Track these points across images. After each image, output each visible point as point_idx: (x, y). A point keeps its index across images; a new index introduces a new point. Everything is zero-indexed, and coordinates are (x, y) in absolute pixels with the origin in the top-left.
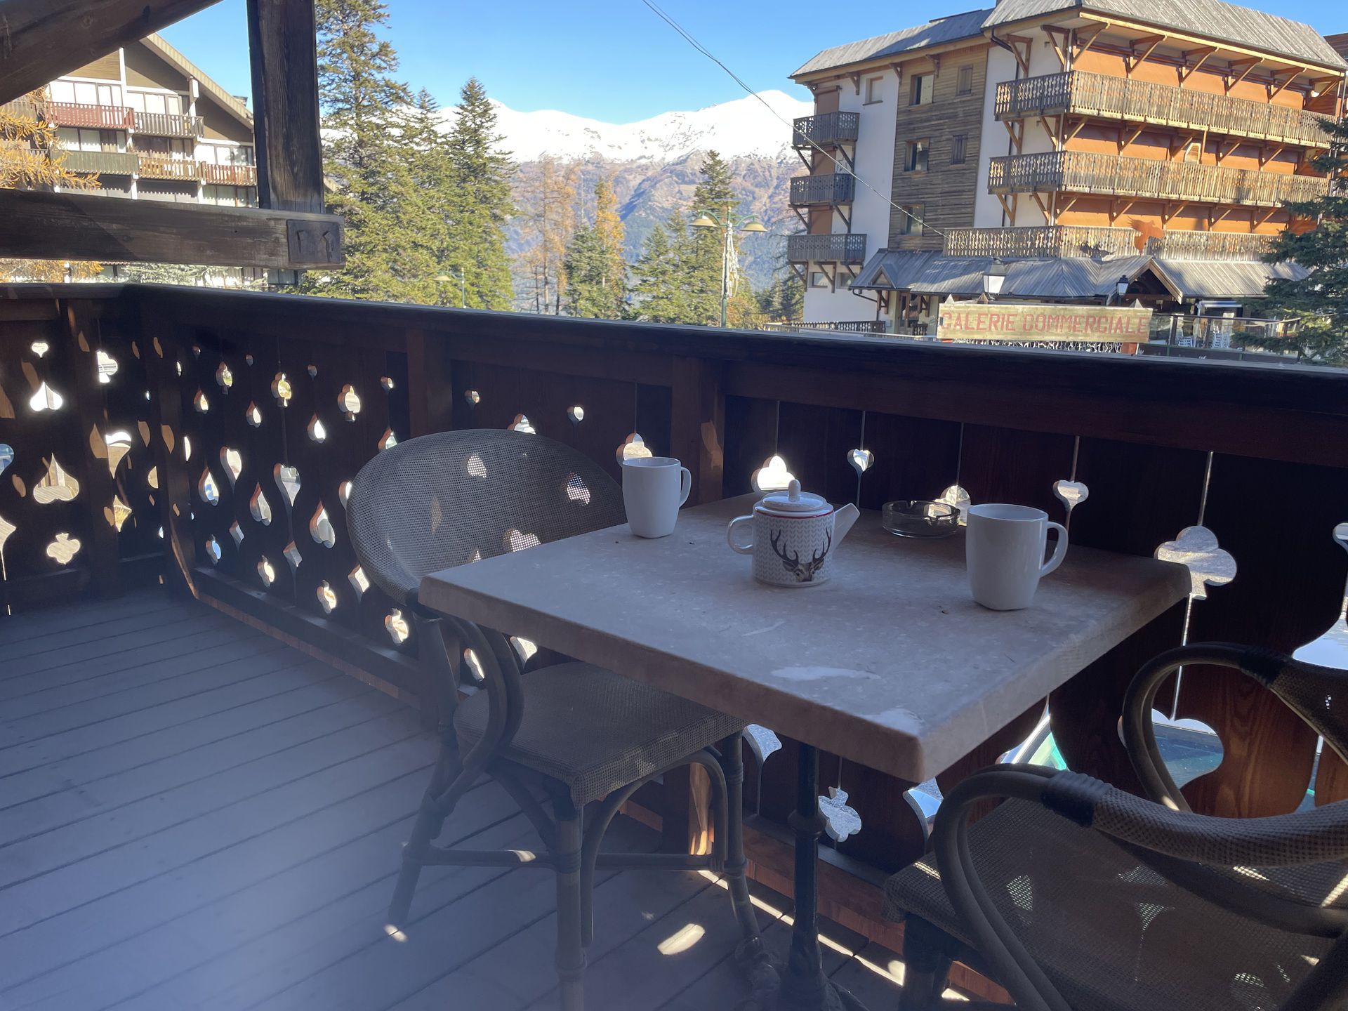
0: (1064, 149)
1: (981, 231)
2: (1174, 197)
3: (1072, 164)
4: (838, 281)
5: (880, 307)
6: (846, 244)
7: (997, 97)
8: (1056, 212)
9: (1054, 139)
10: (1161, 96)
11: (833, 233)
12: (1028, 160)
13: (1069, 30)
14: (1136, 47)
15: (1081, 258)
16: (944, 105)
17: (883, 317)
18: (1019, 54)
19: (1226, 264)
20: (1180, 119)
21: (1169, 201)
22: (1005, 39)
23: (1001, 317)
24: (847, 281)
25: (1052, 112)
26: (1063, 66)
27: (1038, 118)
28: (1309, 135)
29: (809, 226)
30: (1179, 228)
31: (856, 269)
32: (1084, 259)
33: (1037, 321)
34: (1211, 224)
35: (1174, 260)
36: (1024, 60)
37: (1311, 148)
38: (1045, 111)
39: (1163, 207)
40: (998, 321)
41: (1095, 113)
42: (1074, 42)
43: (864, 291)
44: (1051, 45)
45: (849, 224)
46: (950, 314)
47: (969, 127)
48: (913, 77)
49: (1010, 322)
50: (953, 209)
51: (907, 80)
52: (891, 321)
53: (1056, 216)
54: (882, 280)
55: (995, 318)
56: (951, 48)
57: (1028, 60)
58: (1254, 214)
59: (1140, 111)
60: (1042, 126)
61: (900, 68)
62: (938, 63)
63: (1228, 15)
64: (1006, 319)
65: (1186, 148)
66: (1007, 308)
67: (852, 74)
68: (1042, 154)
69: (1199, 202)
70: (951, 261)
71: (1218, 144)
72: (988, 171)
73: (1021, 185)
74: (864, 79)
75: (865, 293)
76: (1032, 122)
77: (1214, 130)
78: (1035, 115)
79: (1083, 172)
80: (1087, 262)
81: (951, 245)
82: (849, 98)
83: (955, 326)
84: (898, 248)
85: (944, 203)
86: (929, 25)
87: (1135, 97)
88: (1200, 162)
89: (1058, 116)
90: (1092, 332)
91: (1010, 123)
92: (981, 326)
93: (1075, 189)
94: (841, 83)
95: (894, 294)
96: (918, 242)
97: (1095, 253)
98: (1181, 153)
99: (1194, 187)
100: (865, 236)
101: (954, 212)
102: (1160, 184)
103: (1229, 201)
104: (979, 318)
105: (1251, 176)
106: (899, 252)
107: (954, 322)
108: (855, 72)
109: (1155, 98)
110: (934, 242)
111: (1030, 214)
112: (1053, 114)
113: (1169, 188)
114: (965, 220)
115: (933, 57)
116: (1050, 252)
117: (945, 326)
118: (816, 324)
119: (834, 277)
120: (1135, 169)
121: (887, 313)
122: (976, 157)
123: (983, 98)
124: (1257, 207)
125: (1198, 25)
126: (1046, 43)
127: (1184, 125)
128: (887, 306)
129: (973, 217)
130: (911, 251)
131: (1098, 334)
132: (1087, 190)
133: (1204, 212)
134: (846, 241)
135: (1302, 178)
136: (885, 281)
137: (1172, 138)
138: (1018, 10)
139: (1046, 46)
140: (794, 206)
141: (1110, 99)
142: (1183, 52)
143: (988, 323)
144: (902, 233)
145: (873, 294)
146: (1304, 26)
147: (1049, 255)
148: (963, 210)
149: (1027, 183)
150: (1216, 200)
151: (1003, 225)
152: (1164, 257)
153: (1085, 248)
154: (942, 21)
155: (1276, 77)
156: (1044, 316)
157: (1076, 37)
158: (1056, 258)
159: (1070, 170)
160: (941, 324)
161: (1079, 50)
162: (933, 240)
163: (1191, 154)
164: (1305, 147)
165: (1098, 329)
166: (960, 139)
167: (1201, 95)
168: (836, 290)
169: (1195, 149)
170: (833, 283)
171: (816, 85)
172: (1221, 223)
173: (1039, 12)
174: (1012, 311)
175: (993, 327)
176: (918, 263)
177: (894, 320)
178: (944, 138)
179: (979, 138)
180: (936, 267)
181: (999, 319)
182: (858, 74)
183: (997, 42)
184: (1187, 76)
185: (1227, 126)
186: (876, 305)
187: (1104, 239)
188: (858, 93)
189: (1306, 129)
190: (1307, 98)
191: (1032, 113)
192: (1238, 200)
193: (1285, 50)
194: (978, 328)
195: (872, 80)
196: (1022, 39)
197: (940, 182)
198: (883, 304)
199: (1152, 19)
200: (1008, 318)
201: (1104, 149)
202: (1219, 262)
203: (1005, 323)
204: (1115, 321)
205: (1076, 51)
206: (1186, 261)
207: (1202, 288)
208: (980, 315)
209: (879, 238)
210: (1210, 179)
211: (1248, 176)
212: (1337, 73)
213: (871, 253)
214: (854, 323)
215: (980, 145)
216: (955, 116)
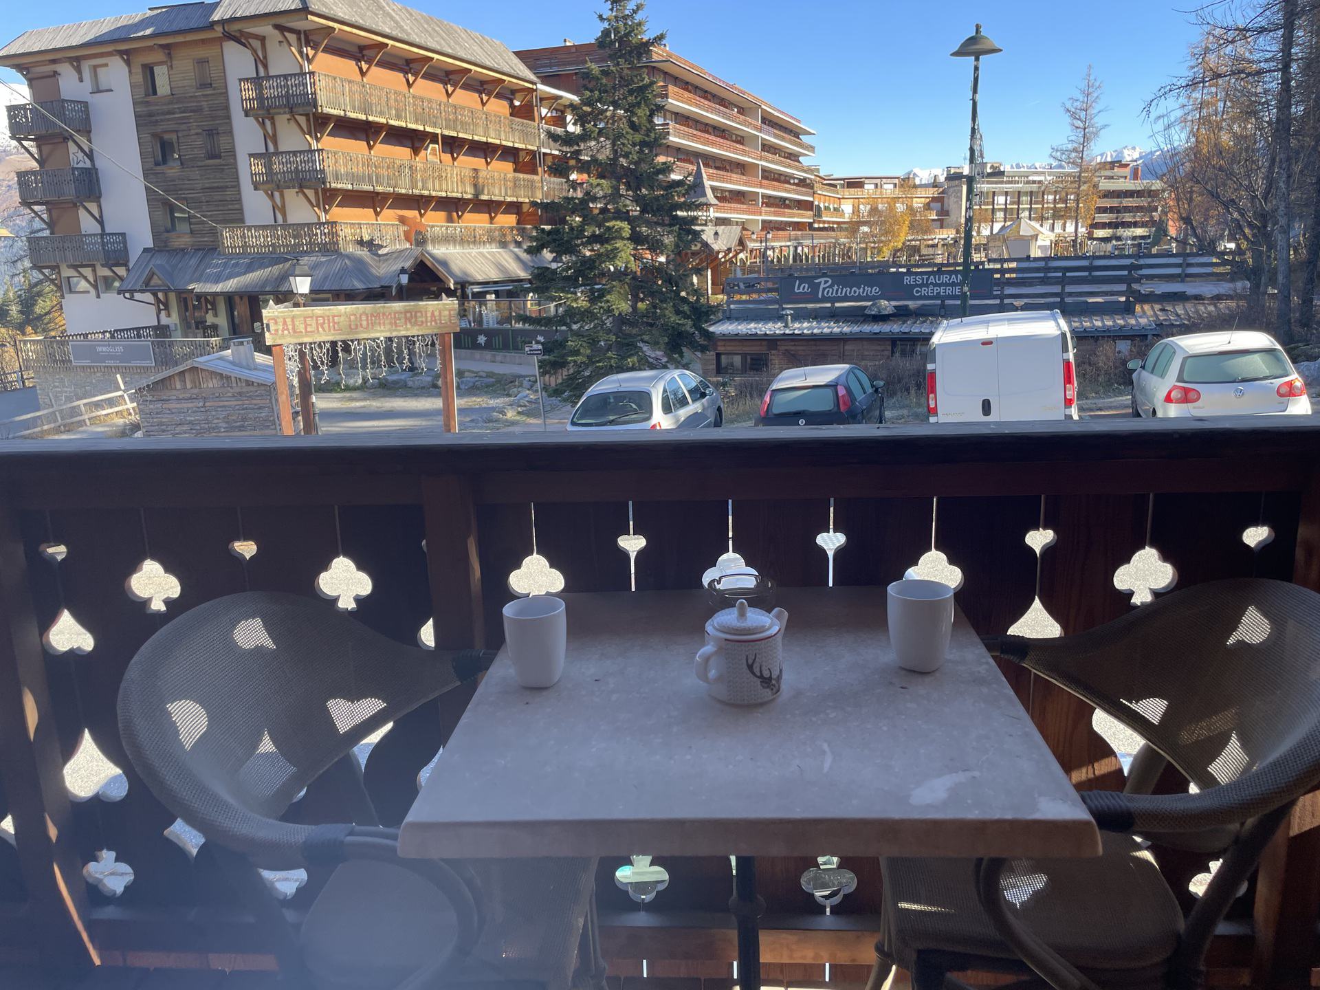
0: (320, 147)
1: (257, 228)
2: (426, 193)
3: (331, 161)
4: (102, 285)
5: (159, 311)
6: (103, 244)
7: (240, 94)
8: (325, 208)
9: (308, 137)
10: (396, 100)
11: (83, 233)
12: (288, 157)
13: (300, 31)
14: (365, 52)
15: (359, 252)
16: (186, 98)
17: (165, 320)
18: (254, 51)
19: (480, 253)
20: (416, 122)
21: (422, 196)
22: (238, 35)
23: (326, 318)
24: (112, 283)
25: (301, 110)
26: (301, 66)
27: (288, 116)
28: (519, 138)
29: (51, 225)
30: (434, 221)
31: (121, 271)
32: (363, 253)
33: (361, 320)
34: (459, 217)
35: (439, 251)
36: (262, 58)
37: (522, 149)
38: (294, 110)
39: (419, 202)
40: (324, 323)
41: (342, 113)
42: (307, 44)
43: (135, 294)
44: (285, 44)
45: (101, 222)
46: (275, 320)
47: (218, 122)
48: (144, 66)
49: (336, 323)
50: (218, 205)
51: (138, 70)
52: (176, 324)
53: (326, 212)
54: (155, 281)
55: (321, 320)
56: (180, 39)
57: (265, 57)
58: (490, 207)
59: (381, 114)
60: (292, 122)
61: (127, 56)
62: (169, 54)
63: (437, 29)
64: (331, 320)
65: (426, 149)
66: (329, 309)
67: (71, 60)
68: (300, 152)
69: (446, 198)
70: (232, 259)
71: (452, 145)
72: (248, 169)
73: (285, 182)
74: (86, 66)
75: (137, 296)
76: (282, 119)
77: (446, 133)
78: (285, 113)
79: (342, 170)
80: (366, 255)
81: (227, 243)
82: (70, 85)
83: (283, 331)
84: (166, 246)
85: (207, 199)
86: (149, 13)
87: (374, 100)
88: (441, 162)
89: (307, 115)
90: (412, 326)
91: (261, 120)
92: (309, 329)
93: (339, 186)
94: (60, 68)
95: (172, 296)
96: (188, 240)
97: (370, 245)
98: (423, 153)
99: (440, 185)
100: (123, 235)
101: (221, 208)
102: (412, 181)
103: (469, 196)
104: (305, 322)
105: (482, 174)
106: (168, 251)
107: (281, 328)
108: (76, 56)
109: (392, 101)
110: (206, 239)
111: (300, 210)
112: (302, 113)
113: (420, 184)
114: (236, 217)
115: (163, 47)
116: (330, 247)
117: (273, 332)
118: (87, 335)
119: (96, 281)
120: (388, 167)
121: (169, 315)
122: (232, 153)
123: (226, 93)
124: (492, 202)
125: (415, 36)
126: (280, 42)
127: (421, 128)
128: (167, 307)
129: (242, 213)
130: (183, 250)
131: (417, 327)
132: (350, 187)
133: (452, 206)
134: (102, 241)
135: (521, 176)
136: (160, 282)
137: (413, 139)
138: (244, 6)
139: (280, 45)
140: (26, 203)
141: (352, 101)
142: (406, 60)
143: (314, 325)
144: (168, 231)
145: (148, 297)
146: (498, 42)
147: (330, 249)
148: (230, 207)
149: (292, 180)
150: (459, 195)
151: (275, 222)
152: (430, 248)
153: (361, 243)
154: (164, 10)
155: (485, 86)
156: (367, 315)
157: (308, 38)
158: (337, 251)
159: (331, 168)
160: (269, 330)
161: (314, 52)
162: (204, 237)
163: (432, 153)
164: (517, 149)
165: (416, 324)
166: (212, 133)
167: (430, 101)
168: (101, 295)
169: (434, 150)
170: (95, 287)
171: (27, 69)
172: (467, 216)
173: (267, 11)
174: (335, 312)
175: (320, 329)
176: (193, 262)
177: (178, 322)
178: (193, 132)
179: (230, 133)
180: (216, 266)
181: (324, 320)
182: (78, 59)
183: (229, 37)
184: (414, 82)
185: (455, 130)
186: (153, 309)
187: (377, 234)
188: (81, 80)
189: (517, 133)
190: (512, 106)
191: (282, 111)
192: (477, 195)
193: (488, 63)
194: (306, 331)
195: (95, 68)
196: (256, 37)
197: (198, 177)
198: (162, 307)
199: (374, 27)
200: (333, 320)
201: (357, 147)
202: (474, 251)
203: (331, 324)
204: (429, 315)
205: (311, 53)
206: (448, 251)
207: (465, 273)
208: (305, 318)
209: (141, 236)
210: (451, 177)
211: (481, 174)
212: (530, 86)
213: (135, 254)
214: (133, 329)
215: (233, 139)
216: (198, 110)
